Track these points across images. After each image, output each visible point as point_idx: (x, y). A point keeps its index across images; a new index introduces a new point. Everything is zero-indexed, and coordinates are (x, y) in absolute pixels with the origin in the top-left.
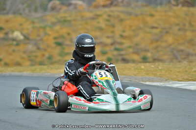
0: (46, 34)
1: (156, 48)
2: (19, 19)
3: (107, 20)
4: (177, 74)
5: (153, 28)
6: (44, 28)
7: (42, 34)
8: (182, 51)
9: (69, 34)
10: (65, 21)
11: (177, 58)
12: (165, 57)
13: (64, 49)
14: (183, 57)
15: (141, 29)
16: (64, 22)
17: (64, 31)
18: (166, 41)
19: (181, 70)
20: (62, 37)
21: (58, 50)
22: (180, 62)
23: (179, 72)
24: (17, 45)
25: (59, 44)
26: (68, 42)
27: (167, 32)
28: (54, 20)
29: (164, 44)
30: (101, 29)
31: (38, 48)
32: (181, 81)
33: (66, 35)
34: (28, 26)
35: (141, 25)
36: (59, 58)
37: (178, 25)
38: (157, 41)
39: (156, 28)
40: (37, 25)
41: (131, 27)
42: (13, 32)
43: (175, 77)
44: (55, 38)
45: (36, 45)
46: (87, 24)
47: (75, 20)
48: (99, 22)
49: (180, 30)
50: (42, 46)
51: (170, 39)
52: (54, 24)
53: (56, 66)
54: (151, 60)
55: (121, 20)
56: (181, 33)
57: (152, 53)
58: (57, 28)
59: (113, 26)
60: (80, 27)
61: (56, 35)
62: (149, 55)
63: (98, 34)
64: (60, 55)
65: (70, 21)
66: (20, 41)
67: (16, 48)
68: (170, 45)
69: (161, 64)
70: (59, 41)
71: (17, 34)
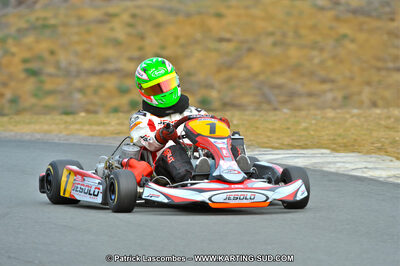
0: (7, 52)
1: (228, 80)
3: (130, 25)
4: (269, 134)
5: (221, 40)
6: (3, 41)
8: (279, 87)
9: (52, 53)
10: (45, 27)
11: (269, 102)
12: (245, 100)
13: (42, 82)
14: (282, 98)
15: (196, 42)
17: (43, 46)
18: (248, 68)
19: (277, 126)
20: (40, 58)
21: (30, 85)
22: (275, 109)
23: (273, 130)
25: (33, 73)
26: (50, 70)
27: (250, 50)
29: (243, 74)
30: (116, 43)
32: (277, 148)
33: (46, 55)
35: (199, 36)
36: (33, 100)
37: (272, 34)
38: (229, 66)
39: (228, 40)
41: (177, 38)
43: (265, 140)
44: (25, 61)
46: (88, 32)
47: (65, 25)
48: (112, 29)
49: (275, 44)
51: (255, 63)
52: (22, 32)
53: (27, 117)
54: (216, 104)
55: (158, 26)
56: (277, 51)
57: (219, 92)
58: (29, 39)
59: (142, 37)
60: (75, 38)
61: (27, 55)
62: (214, 94)
63: (110, 52)
64: (35, 95)
65: (54, 27)
68: (256, 75)
69: (237, 113)
70: (34, 66)
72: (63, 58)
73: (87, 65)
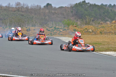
0: (98, 30)
2: (92, 26)
3: (114, 27)
6: (98, 29)
7: (97, 30)
9: (104, 30)
16: (103, 27)
20: (102, 31)
24: (90, 33)
28: (101, 27)
31: (95, 34)
34: (93, 28)
40: (96, 28)
42: (89, 29)
45: (95, 33)
46: (109, 28)
47: (106, 27)
48: (112, 27)
50: (96, 33)
52: (100, 28)
58: (101, 29)
61: (100, 31)
66: (91, 32)
67: (90, 34)
70: (101, 32)
71: (90, 30)
72: (105, 31)
73: (108, 32)
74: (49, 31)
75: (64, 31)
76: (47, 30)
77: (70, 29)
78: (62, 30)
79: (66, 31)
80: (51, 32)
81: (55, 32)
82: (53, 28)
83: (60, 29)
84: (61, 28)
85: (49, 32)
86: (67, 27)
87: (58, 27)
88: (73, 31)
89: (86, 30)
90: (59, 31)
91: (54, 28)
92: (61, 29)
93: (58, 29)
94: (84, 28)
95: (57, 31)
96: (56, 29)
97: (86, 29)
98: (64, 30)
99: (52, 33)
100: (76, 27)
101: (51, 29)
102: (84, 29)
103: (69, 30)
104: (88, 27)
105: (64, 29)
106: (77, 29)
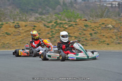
74: (48, 27)
75: (70, 28)
76: (45, 25)
77: (78, 24)
78: (67, 27)
79: (74, 27)
80: (51, 29)
81: (57, 29)
82: (53, 23)
83: (64, 24)
84: (66, 23)
85: (48, 29)
86: (74, 22)
87: (61, 22)
88: (85, 28)
89: (104, 26)
90: (63, 27)
91: (55, 23)
92: (66, 25)
93: (62, 25)
94: (99, 22)
95: (60, 27)
96: (58, 24)
97: (103, 24)
98: (70, 26)
99: (53, 30)
100: (86, 20)
101: (50, 24)
102: (100, 25)
103: (78, 26)
104: (106, 21)
105: (70, 24)
106: (89, 25)
